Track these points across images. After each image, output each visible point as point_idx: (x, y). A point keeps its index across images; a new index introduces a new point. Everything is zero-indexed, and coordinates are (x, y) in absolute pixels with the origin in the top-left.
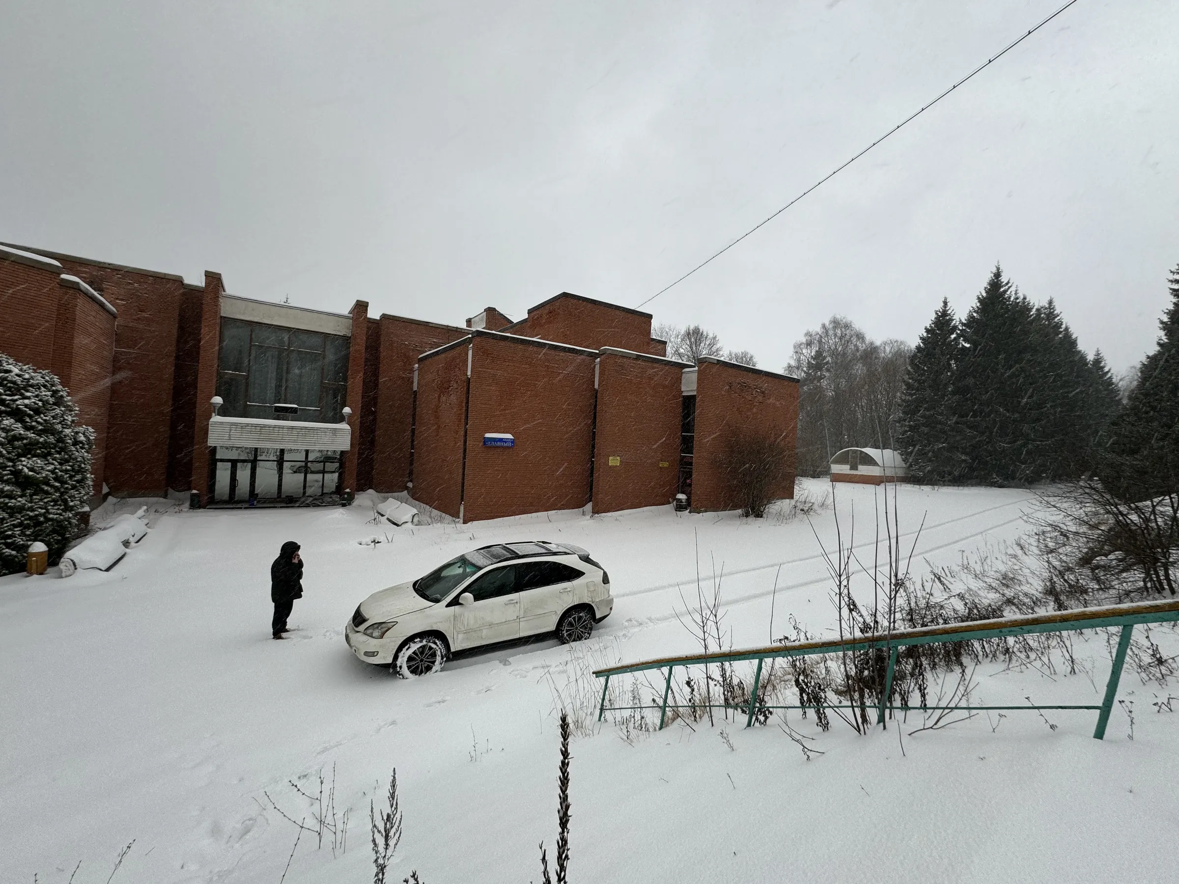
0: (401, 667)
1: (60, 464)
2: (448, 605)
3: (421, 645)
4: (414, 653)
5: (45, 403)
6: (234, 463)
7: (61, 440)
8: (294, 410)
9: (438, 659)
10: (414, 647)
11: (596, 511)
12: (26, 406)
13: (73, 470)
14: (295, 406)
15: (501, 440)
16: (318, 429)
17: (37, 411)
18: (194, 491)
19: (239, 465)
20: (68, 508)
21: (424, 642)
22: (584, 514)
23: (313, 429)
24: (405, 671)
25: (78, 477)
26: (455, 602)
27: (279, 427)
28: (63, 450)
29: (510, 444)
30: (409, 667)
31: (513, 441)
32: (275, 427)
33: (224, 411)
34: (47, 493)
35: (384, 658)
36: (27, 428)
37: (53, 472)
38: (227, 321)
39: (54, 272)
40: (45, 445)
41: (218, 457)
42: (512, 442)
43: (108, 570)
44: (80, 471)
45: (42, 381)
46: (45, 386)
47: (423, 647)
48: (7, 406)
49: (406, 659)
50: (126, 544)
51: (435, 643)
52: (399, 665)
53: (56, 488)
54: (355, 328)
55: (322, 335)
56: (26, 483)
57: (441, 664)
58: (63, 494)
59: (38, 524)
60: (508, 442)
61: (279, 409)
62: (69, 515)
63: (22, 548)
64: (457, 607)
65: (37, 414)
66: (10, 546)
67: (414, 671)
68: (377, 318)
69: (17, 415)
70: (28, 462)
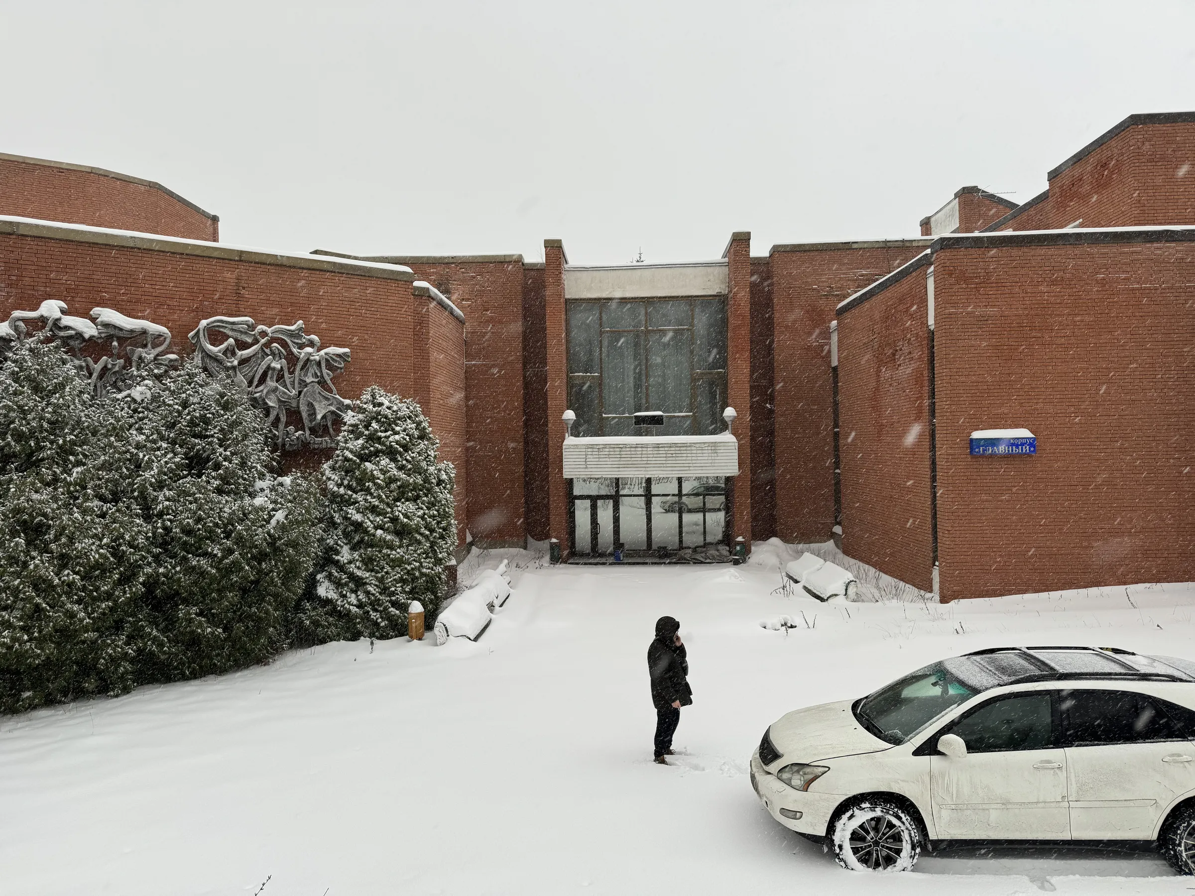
0: (840, 847)
1: (428, 508)
2: (917, 753)
3: (871, 815)
4: (862, 826)
5: (411, 437)
6: (594, 500)
7: (426, 480)
8: (657, 420)
9: (906, 847)
10: (862, 816)
12: (397, 442)
13: (439, 515)
14: (661, 413)
16: (692, 445)
17: (406, 448)
18: (554, 540)
19: (600, 503)
20: (438, 561)
21: (878, 812)
23: (684, 445)
24: (848, 853)
25: (444, 524)
26: (930, 748)
27: (644, 446)
28: (429, 491)
29: (1026, 449)
30: (855, 851)
31: (1032, 443)
32: (637, 446)
33: (578, 430)
34: (419, 543)
35: (814, 826)
36: (401, 468)
37: (422, 518)
38: (573, 304)
39: (407, 280)
40: (415, 486)
41: (576, 492)
42: (1031, 445)
43: (476, 639)
44: (445, 516)
45: (407, 412)
46: (410, 417)
47: (878, 820)
48: (383, 444)
49: (848, 834)
50: (491, 607)
51: (900, 818)
52: (837, 842)
53: (427, 537)
54: (733, 279)
55: (689, 299)
56: (402, 531)
57: (912, 857)
58: (433, 544)
59: (414, 579)
60: (1022, 444)
61: (640, 420)
62: (439, 569)
63: (404, 608)
64: (934, 758)
65: (406, 451)
66: (395, 604)
67: (865, 860)
68: (767, 254)
69: (391, 453)
70: (403, 508)
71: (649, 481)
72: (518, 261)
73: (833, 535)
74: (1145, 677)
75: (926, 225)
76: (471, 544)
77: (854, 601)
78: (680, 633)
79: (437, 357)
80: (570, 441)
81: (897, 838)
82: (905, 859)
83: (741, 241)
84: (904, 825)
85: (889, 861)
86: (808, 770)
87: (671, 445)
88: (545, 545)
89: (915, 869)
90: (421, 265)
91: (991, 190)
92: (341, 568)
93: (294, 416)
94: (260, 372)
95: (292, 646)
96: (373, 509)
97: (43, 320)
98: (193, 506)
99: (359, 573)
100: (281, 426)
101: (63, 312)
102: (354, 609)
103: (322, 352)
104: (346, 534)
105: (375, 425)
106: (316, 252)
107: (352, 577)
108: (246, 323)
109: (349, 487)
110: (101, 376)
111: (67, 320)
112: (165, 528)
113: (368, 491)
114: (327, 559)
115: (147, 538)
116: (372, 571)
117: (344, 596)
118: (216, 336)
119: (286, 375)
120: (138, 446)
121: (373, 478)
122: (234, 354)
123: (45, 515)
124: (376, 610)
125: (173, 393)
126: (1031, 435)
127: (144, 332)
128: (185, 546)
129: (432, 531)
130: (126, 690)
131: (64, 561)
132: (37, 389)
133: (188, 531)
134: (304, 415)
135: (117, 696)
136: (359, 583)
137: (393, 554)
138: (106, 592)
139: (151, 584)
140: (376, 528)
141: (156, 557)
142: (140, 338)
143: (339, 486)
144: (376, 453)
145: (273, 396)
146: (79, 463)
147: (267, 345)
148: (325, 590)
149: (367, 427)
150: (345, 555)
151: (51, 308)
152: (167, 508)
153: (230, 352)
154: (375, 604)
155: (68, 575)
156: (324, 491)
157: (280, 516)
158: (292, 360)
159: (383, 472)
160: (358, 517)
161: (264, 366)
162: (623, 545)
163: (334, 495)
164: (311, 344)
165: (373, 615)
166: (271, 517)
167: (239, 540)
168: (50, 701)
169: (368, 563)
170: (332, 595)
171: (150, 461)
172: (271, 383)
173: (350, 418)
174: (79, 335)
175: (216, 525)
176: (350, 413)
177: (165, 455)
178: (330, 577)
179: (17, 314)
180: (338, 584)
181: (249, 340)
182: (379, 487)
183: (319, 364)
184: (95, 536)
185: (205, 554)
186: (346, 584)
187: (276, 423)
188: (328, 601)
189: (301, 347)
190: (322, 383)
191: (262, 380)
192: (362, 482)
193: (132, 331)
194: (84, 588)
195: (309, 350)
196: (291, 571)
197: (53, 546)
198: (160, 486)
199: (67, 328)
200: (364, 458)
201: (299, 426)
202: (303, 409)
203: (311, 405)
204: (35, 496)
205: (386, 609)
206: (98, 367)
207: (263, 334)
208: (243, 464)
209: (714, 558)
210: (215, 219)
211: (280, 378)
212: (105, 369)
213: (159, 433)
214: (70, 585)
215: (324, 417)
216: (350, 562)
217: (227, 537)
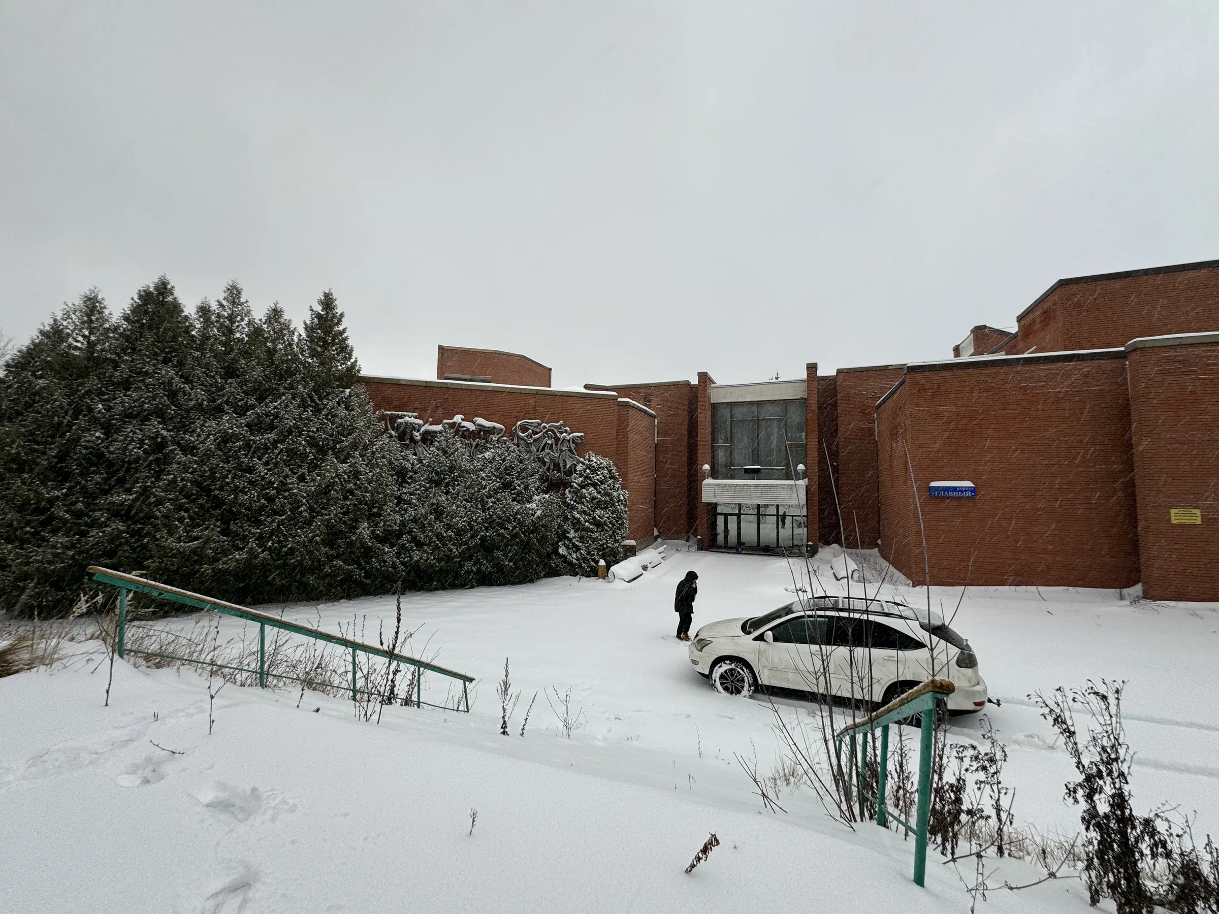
0: (715, 681)
1: (612, 514)
2: (756, 639)
3: (729, 667)
4: (726, 672)
5: (605, 477)
6: (726, 516)
7: (612, 499)
8: (758, 471)
9: (746, 685)
10: (725, 667)
11: (1148, 595)
12: (598, 480)
13: (617, 517)
14: (759, 467)
15: (955, 489)
16: (777, 486)
17: (602, 483)
18: (699, 537)
19: (729, 517)
20: (616, 541)
21: (733, 666)
22: (1122, 598)
23: (772, 486)
24: (718, 684)
25: (620, 522)
26: (760, 638)
27: (749, 486)
28: (613, 505)
29: (969, 494)
30: (722, 684)
31: (973, 490)
32: (744, 485)
33: (714, 474)
34: (607, 531)
35: (703, 669)
36: (599, 492)
37: (608, 518)
38: (715, 407)
39: (614, 399)
40: (606, 502)
41: (719, 511)
42: (972, 492)
43: (629, 582)
44: (621, 518)
45: (606, 465)
46: (606, 468)
47: (731, 670)
48: (591, 480)
49: (718, 675)
50: (645, 568)
51: (743, 671)
52: (713, 678)
53: (611, 529)
54: (809, 390)
55: (785, 402)
56: (598, 524)
57: (749, 691)
58: (613, 532)
59: (604, 549)
60: (965, 491)
61: (746, 471)
62: (617, 545)
63: (597, 562)
64: (762, 642)
65: (602, 484)
66: (594, 560)
67: (726, 689)
69: (594, 485)
70: (598, 512)
71: (758, 506)
72: (687, 384)
73: (877, 545)
75: (957, 351)
79: (633, 437)
80: (709, 481)
81: (743, 681)
82: (745, 692)
83: (812, 368)
84: (745, 673)
85: (739, 692)
86: (704, 642)
87: (764, 486)
88: (693, 540)
89: (751, 697)
90: (623, 390)
92: (570, 540)
93: (557, 467)
94: (542, 445)
95: (545, 576)
96: (584, 512)
97: (455, 423)
98: (501, 506)
99: (577, 543)
100: (551, 471)
101: (463, 420)
102: (574, 561)
103: (571, 436)
104: (573, 524)
105: (588, 471)
107: (574, 544)
108: (537, 423)
109: (575, 501)
110: (476, 447)
111: (464, 423)
112: (490, 515)
113: (583, 503)
114: (563, 536)
115: (482, 519)
116: (583, 543)
117: (571, 554)
118: (524, 429)
119: (554, 447)
120: (483, 478)
121: (585, 497)
122: (531, 437)
123: (443, 507)
124: (584, 563)
125: (499, 455)
126: (972, 485)
127: (494, 428)
128: (498, 524)
129: (613, 525)
130: (472, 587)
131: (449, 527)
132: (445, 452)
133: (500, 518)
134: (561, 465)
135: (469, 588)
136: (578, 549)
137: (593, 535)
138: (465, 541)
139: (483, 539)
140: (586, 522)
141: (487, 529)
142: (492, 431)
143: (571, 500)
144: (588, 485)
145: (547, 457)
146: (459, 485)
147: (546, 433)
148: (562, 550)
149: (585, 472)
150: (572, 534)
151: (458, 418)
152: (492, 506)
153: (530, 436)
154: (584, 559)
155: (450, 533)
156: (565, 503)
157: (539, 513)
158: (557, 439)
159: (590, 494)
160: (578, 516)
161: (544, 442)
162: (744, 543)
163: (569, 504)
164: (566, 431)
165: (583, 565)
166: (535, 513)
167: (519, 523)
168: (443, 588)
169: (582, 539)
170: (565, 553)
171: (486, 485)
172: (547, 451)
173: (579, 467)
174: (468, 429)
175: (511, 515)
176: (580, 465)
177: (492, 483)
178: (564, 544)
179: (445, 421)
180: (568, 547)
181: (538, 431)
182: (588, 501)
183: (569, 441)
184: (461, 517)
185: (506, 529)
186: (571, 548)
187: (548, 470)
188: (562, 556)
189: (561, 433)
190: (570, 450)
191: (543, 449)
192: (580, 499)
193: (489, 427)
194: (457, 539)
195: (565, 434)
196: (543, 540)
197: (444, 520)
198: (490, 496)
199: (464, 427)
200: (583, 487)
201: (559, 471)
202: (561, 462)
203: (564, 461)
204: (440, 498)
205: (589, 562)
206: (474, 444)
207: (544, 427)
208: (526, 488)
209: (796, 554)
210: (550, 370)
211: (551, 448)
212: (477, 445)
213: (492, 472)
214: (450, 536)
215: (570, 466)
216: (574, 538)
217: (515, 521)
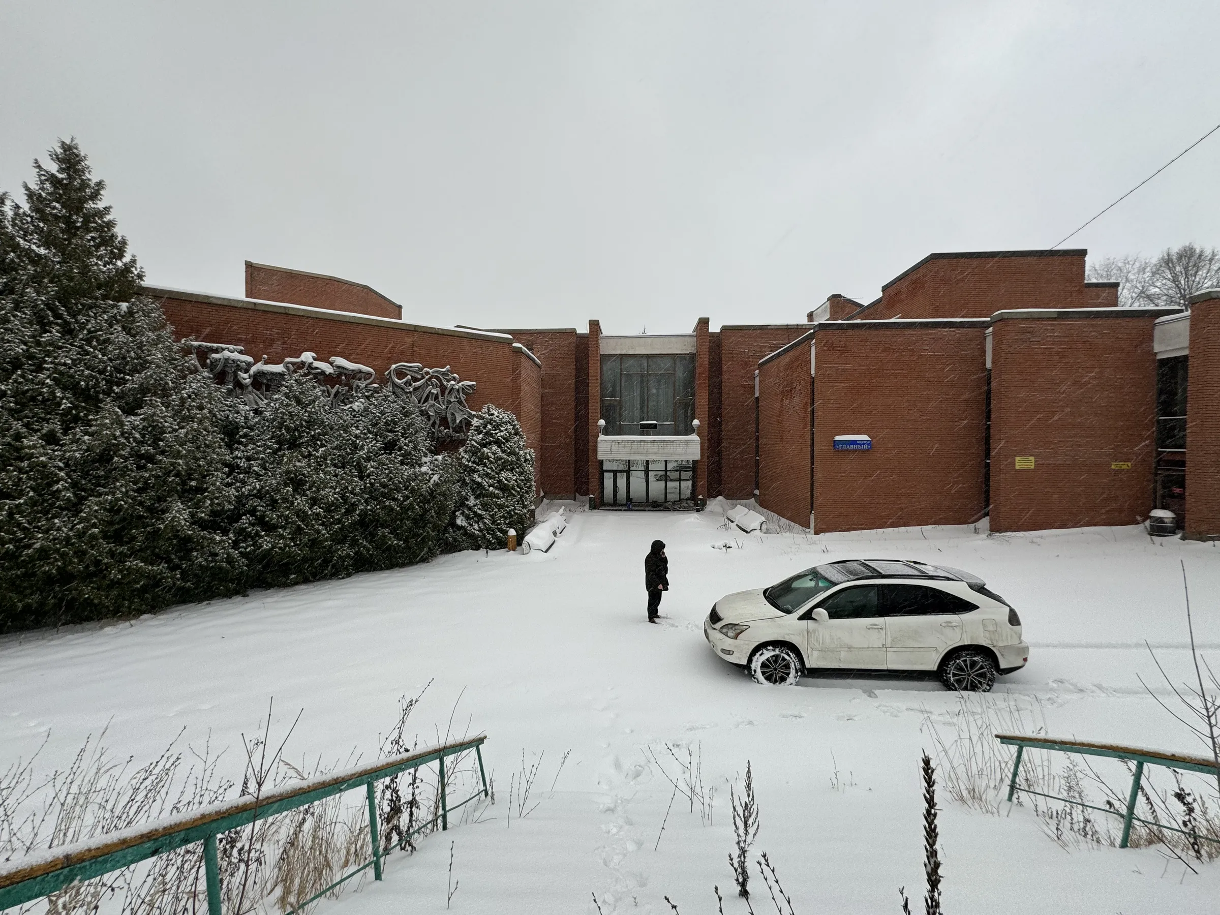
0: (755, 671)
1: (519, 476)
2: (801, 618)
3: (773, 653)
4: (767, 660)
6: (615, 472)
7: (518, 459)
8: (655, 426)
9: (793, 672)
10: (768, 654)
11: (996, 528)
12: (502, 437)
13: (525, 480)
14: (655, 422)
15: (854, 442)
16: (672, 441)
18: (591, 496)
19: (618, 474)
20: (524, 507)
21: (777, 652)
22: (976, 531)
23: (669, 441)
24: (759, 674)
25: (528, 485)
26: (807, 616)
27: (644, 441)
28: (521, 466)
29: (866, 447)
30: (763, 673)
31: (869, 444)
32: (641, 441)
33: (606, 432)
34: (514, 496)
35: (739, 658)
36: (503, 452)
37: (516, 481)
38: (605, 358)
39: (508, 343)
43: (546, 552)
47: (777, 656)
48: (494, 438)
49: (760, 665)
50: (555, 533)
51: (789, 655)
52: (753, 668)
53: (518, 493)
54: (699, 346)
55: (673, 356)
56: (504, 488)
57: (795, 677)
58: (522, 496)
59: (511, 516)
60: (864, 444)
61: (643, 426)
62: (525, 511)
63: (505, 532)
64: (810, 621)
65: (507, 441)
66: (501, 531)
67: (768, 678)
68: (719, 331)
69: (498, 443)
70: (504, 474)
71: (647, 462)
72: (572, 332)
73: (754, 495)
74: (932, 578)
75: (811, 316)
76: (543, 497)
77: (765, 533)
78: (665, 550)
79: (525, 388)
80: (602, 437)
81: (787, 666)
82: (791, 678)
83: (704, 323)
84: (791, 658)
85: (783, 679)
86: (737, 627)
87: (661, 441)
88: (586, 498)
89: (797, 684)
90: (517, 334)
91: (848, 297)
92: (470, 509)
93: (444, 422)
94: (425, 395)
95: (443, 552)
96: (487, 475)
97: (303, 363)
98: (387, 471)
99: (480, 512)
100: (437, 427)
101: (314, 359)
102: (477, 532)
103: (460, 384)
104: (473, 490)
105: (489, 427)
106: (457, 326)
107: (475, 513)
108: (418, 367)
109: (474, 462)
110: (336, 395)
111: (317, 364)
112: (371, 483)
113: (485, 465)
114: (462, 503)
115: (361, 489)
116: (486, 511)
117: (471, 525)
118: (400, 374)
119: (440, 397)
120: (357, 437)
121: (488, 458)
122: (410, 385)
123: (303, 475)
124: (489, 534)
125: (376, 406)
126: (869, 439)
127: (360, 371)
128: (384, 495)
129: (521, 489)
130: (349, 575)
131: (314, 502)
132: (299, 402)
133: (384, 486)
134: (449, 420)
135: (343, 578)
136: (480, 517)
137: (499, 502)
138: (338, 519)
139: (364, 514)
140: (489, 486)
141: (366, 501)
142: (356, 374)
143: (469, 462)
144: (490, 443)
145: (432, 409)
146: (322, 446)
147: (430, 379)
148: (460, 521)
149: (484, 428)
150: (472, 501)
151: (307, 357)
152: (373, 472)
153: (408, 383)
154: (488, 530)
155: (317, 510)
156: (461, 464)
157: (436, 478)
158: (443, 388)
159: (494, 454)
160: (479, 480)
161: (427, 391)
162: (632, 499)
163: (467, 466)
164: (454, 379)
165: (488, 536)
166: (431, 478)
167: (413, 491)
168: (306, 581)
169: (485, 506)
170: (464, 524)
171: (363, 445)
172: (431, 402)
173: (475, 422)
174: (323, 373)
175: (400, 482)
176: (475, 419)
177: (371, 442)
178: (463, 514)
179: (288, 359)
180: (468, 518)
181: (419, 377)
182: (491, 462)
183: (458, 391)
184: (331, 487)
185: (394, 499)
186: (472, 518)
187: (433, 425)
188: (462, 527)
189: (448, 381)
190: (460, 402)
191: (426, 400)
192: (481, 460)
193: (353, 371)
194: (325, 517)
195: (453, 382)
196: (441, 511)
197: (308, 492)
198: (368, 459)
199: (317, 368)
200: (485, 446)
201: (447, 427)
202: (449, 416)
203: (453, 414)
204: (298, 464)
205: (495, 533)
206: (334, 391)
207: (427, 373)
208: (415, 448)
209: (685, 508)
210: (400, 307)
211: (436, 398)
212: (337, 393)
213: (368, 429)
214: (318, 514)
215: (461, 422)
216: (475, 506)
217: (406, 489)
